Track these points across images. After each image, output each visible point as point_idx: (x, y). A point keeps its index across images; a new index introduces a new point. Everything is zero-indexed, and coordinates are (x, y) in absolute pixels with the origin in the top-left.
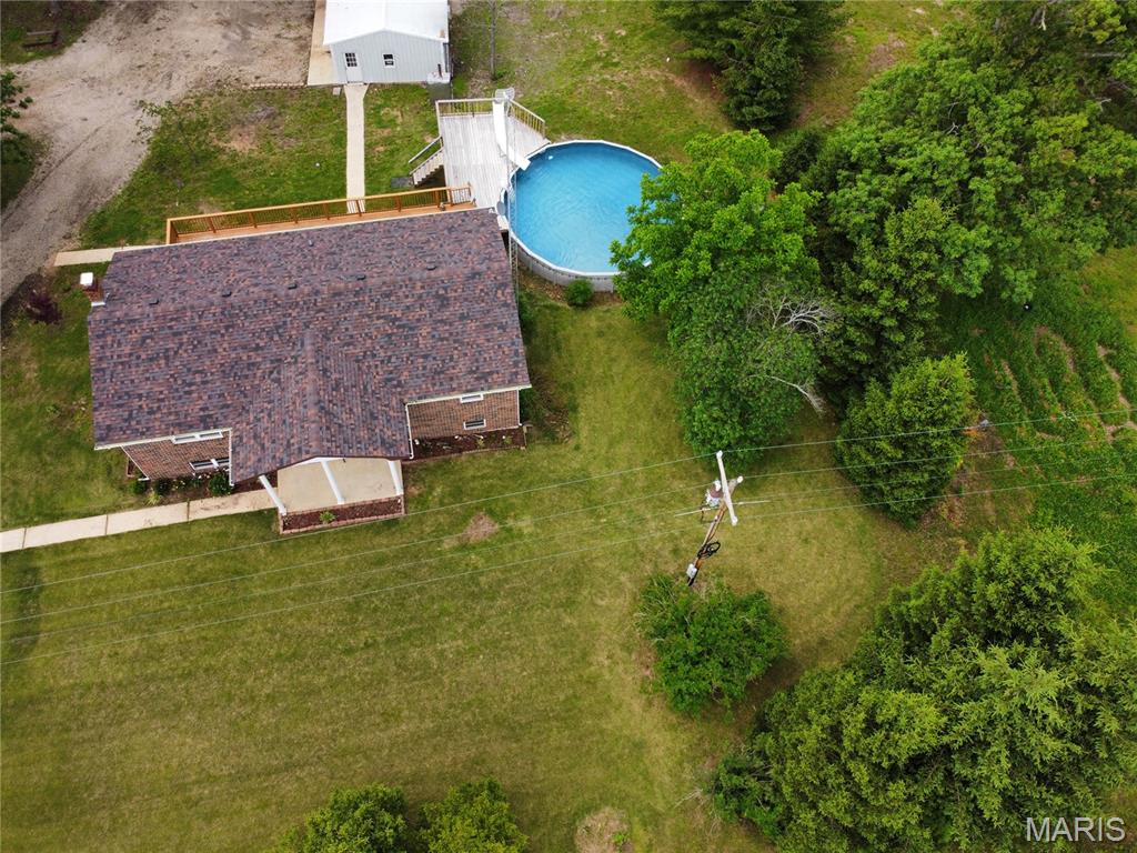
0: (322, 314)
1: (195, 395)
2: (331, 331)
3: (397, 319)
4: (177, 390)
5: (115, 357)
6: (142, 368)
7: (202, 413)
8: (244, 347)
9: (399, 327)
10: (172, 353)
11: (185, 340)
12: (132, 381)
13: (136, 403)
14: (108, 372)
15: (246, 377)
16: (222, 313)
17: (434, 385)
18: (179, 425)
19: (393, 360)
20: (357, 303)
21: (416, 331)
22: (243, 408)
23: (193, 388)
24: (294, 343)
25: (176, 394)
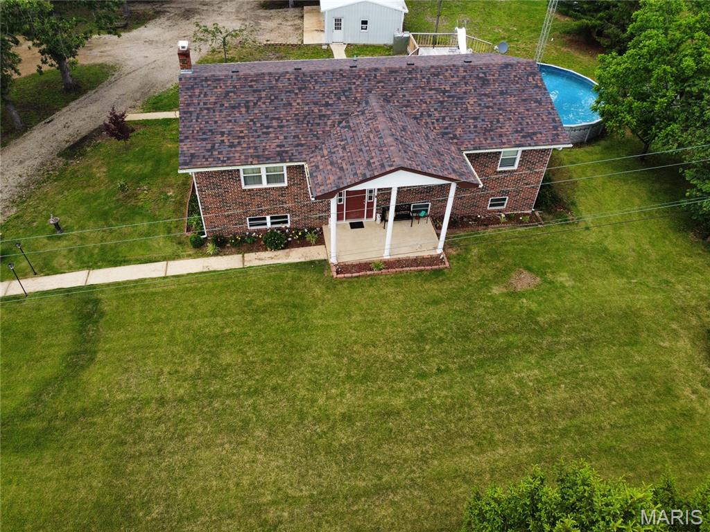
0: (382, 84)
1: (272, 135)
2: (391, 97)
3: (447, 91)
4: (256, 131)
5: (202, 104)
6: (225, 113)
7: (278, 149)
8: (315, 103)
9: (449, 97)
10: (252, 104)
11: (263, 96)
12: (216, 122)
13: (219, 138)
14: (194, 115)
15: (318, 124)
16: (296, 79)
17: (486, 139)
18: (258, 157)
19: (447, 119)
20: (410, 79)
21: (464, 101)
22: (316, 147)
23: (271, 130)
24: (359, 103)
25: (255, 134)
